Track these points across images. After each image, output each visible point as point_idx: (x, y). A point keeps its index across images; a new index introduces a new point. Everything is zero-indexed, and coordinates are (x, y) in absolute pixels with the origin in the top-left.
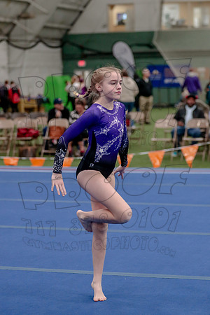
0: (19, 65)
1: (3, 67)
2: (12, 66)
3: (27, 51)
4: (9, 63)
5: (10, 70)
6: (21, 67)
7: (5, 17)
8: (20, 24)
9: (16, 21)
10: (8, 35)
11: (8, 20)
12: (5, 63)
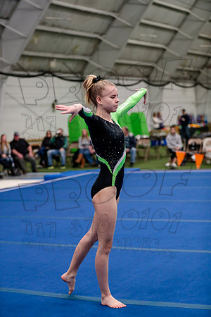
0: (203, 101)
1: (193, 103)
2: (199, 101)
3: (210, 91)
4: (196, 100)
5: (197, 105)
6: (205, 103)
7: (194, 67)
8: (204, 72)
9: (201, 70)
10: (195, 80)
11: (196, 70)
12: (193, 99)
